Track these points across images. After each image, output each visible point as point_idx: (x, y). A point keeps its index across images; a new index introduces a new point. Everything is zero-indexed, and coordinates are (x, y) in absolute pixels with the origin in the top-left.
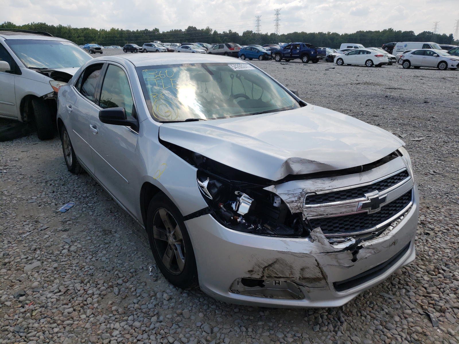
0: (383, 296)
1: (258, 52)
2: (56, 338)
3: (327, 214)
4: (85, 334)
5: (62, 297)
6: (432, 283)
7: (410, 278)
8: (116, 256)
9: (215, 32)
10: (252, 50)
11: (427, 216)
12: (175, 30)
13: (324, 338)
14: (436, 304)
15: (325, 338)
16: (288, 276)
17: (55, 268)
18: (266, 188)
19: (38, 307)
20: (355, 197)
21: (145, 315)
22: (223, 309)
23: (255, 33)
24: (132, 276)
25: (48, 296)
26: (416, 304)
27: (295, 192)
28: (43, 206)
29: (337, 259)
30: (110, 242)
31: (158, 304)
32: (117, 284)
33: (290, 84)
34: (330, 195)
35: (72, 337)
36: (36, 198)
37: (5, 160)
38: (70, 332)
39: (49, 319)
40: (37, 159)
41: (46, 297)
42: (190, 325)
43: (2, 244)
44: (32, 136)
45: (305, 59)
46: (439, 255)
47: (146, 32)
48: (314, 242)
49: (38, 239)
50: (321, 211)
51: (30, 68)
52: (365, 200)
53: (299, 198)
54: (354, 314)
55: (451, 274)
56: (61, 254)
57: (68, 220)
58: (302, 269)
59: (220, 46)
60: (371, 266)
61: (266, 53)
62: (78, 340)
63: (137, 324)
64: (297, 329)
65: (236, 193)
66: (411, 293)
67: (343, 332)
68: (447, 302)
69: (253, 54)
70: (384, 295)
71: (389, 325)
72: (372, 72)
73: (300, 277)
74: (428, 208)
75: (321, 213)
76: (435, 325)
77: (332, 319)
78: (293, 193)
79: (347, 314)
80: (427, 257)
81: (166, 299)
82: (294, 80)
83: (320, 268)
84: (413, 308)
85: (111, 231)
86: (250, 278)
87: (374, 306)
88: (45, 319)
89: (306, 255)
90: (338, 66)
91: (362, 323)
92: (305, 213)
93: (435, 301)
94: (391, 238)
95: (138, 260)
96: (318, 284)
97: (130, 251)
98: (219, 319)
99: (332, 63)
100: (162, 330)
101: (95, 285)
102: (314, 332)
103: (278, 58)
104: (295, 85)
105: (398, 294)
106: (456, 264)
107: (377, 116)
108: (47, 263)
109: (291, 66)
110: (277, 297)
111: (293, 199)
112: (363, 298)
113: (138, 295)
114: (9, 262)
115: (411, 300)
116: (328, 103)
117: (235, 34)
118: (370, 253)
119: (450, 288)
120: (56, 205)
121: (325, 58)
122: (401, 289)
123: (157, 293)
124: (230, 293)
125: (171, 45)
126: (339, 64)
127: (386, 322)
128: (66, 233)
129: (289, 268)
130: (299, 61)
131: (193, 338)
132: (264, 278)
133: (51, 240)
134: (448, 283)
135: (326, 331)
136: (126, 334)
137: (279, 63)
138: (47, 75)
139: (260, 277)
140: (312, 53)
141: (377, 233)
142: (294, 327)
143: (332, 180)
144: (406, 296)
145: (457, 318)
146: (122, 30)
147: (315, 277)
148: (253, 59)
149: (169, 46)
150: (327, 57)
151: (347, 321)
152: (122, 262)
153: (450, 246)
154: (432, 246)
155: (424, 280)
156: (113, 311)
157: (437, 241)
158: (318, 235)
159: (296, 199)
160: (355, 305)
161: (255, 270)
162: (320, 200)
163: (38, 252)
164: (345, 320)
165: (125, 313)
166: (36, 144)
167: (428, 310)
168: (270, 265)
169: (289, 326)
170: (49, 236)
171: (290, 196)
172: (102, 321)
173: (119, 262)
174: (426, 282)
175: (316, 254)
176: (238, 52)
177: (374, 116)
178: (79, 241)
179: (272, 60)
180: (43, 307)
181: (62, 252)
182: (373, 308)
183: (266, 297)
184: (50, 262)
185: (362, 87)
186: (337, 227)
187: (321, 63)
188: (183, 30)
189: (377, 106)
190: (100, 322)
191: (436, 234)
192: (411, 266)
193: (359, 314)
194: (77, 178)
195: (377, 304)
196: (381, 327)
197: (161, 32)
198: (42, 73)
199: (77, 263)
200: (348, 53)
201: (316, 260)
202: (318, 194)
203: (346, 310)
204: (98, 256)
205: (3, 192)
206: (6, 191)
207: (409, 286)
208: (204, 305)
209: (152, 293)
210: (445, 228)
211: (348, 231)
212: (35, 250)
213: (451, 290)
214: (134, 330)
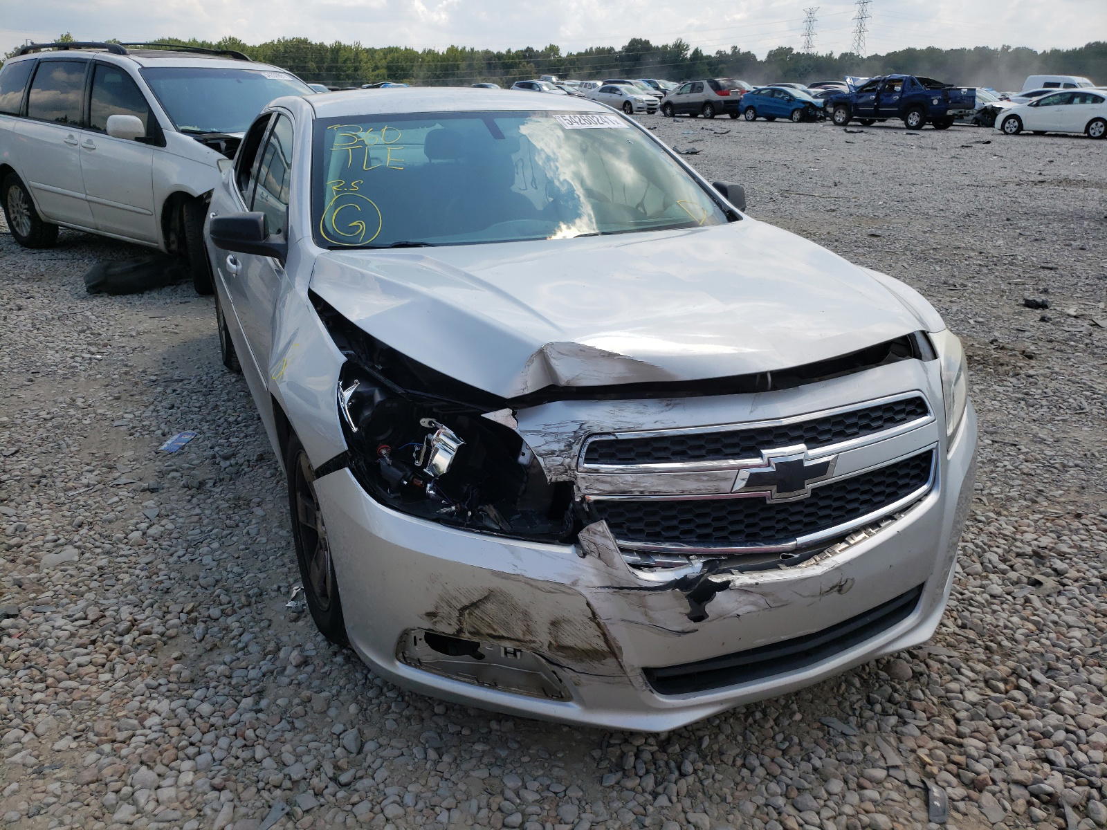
0: (828, 727)
1: (789, 101)
2: (30, 712)
3: (642, 492)
4: (91, 713)
5: (83, 631)
6: (982, 711)
7: (927, 692)
8: (237, 556)
9: (697, 53)
10: (776, 95)
11: (1064, 538)
12: (598, 49)
13: (617, 805)
14: (967, 766)
15: (621, 805)
16: (521, 637)
17: (100, 568)
18: (490, 416)
19: (28, 645)
20: (730, 454)
21: (234, 692)
22: (411, 703)
23: (798, 53)
24: (246, 603)
25: (57, 624)
26: (911, 758)
27: (561, 430)
28: (137, 435)
29: (644, 607)
30: (237, 526)
31: (272, 673)
32: (209, 616)
33: (845, 181)
34: (655, 445)
35: (61, 716)
36: (132, 416)
37: (110, 333)
38: (65, 705)
39: (35, 672)
40: (175, 336)
41: (53, 626)
42: (319, 727)
43: (25, 506)
44: (185, 287)
45: (914, 120)
46: (1043, 640)
47: (528, 54)
48: (587, 556)
49: (95, 503)
50: (625, 483)
51: (184, 132)
52: (759, 466)
53: (570, 446)
54: (726, 760)
55: (1051, 695)
56: (125, 541)
57: (173, 470)
58: (554, 624)
59: (694, 85)
60: (759, 641)
61: (810, 103)
62: (71, 724)
63: (205, 708)
64: (563, 773)
65: (424, 422)
66: (911, 729)
67: (674, 799)
68: (1001, 764)
69: (777, 105)
70: (829, 724)
71: (807, 799)
72: (1096, 152)
73: (550, 643)
74: (1078, 516)
75: (627, 488)
76: (937, 819)
77: (662, 763)
78: (555, 430)
79: (709, 758)
80: (1006, 643)
81: (294, 664)
82: (863, 172)
83: (598, 625)
84: (896, 767)
85: (251, 500)
86: (433, 630)
87: (790, 746)
88: (27, 671)
89: (563, 589)
90: (1004, 138)
91: (737, 784)
92: (582, 484)
93: (969, 756)
94: (826, 574)
95: (278, 571)
96: (598, 667)
97: (271, 549)
98: (390, 725)
99: (989, 130)
100: (252, 730)
101: (160, 614)
102: (601, 788)
103: (840, 117)
104: (859, 183)
105: (872, 725)
106: (1081, 669)
107: (1051, 269)
108: (91, 556)
109: (871, 137)
110: (507, 688)
111: (555, 447)
112: (772, 723)
113: (240, 645)
114: (19, 546)
115: (902, 746)
116: (925, 232)
117: (749, 57)
118: (753, 604)
119: (1028, 731)
120: (164, 435)
121: (971, 117)
122: (890, 715)
123: (284, 648)
124: (398, 663)
125: (580, 86)
126: (1008, 131)
127: (800, 790)
128: (155, 497)
129: (520, 616)
130: (897, 125)
131: (311, 757)
132: (463, 635)
133: (120, 508)
134: (1030, 715)
135: (633, 790)
136: (173, 726)
137: (840, 129)
138: (216, 147)
139: (454, 630)
140: (935, 102)
141: (796, 556)
142: (557, 769)
143: (667, 405)
144: (893, 735)
145: (1013, 811)
146: (472, 50)
147: (587, 647)
148: (777, 119)
149: (577, 88)
150: (979, 112)
151: (700, 773)
152: (242, 570)
153: (1089, 622)
154: (1035, 615)
155: (964, 701)
156: (171, 673)
157: (1057, 605)
158: (599, 540)
159: (562, 446)
160: (740, 738)
161: (441, 611)
162: (628, 456)
163: (83, 531)
164: (695, 771)
165: (192, 681)
166: (186, 302)
167: (937, 779)
168: (474, 605)
169: (546, 765)
170: (121, 500)
171: (549, 438)
172: (138, 691)
173: (236, 569)
174: (966, 705)
175: (588, 587)
176: (737, 102)
177: (1043, 268)
178: (173, 517)
179: (825, 120)
180: (37, 645)
181: (130, 536)
182: (784, 752)
183: (481, 683)
184: (98, 554)
185: (1047, 190)
186: (674, 528)
187: (960, 128)
188: (618, 48)
189: (1067, 242)
190: (135, 692)
191: (1064, 585)
192: (946, 659)
193: (739, 762)
194: (233, 380)
195: (800, 744)
196: (781, 801)
197: (563, 54)
198: (205, 142)
199: (147, 564)
200: (1039, 101)
201: (588, 604)
202: (620, 438)
203: (710, 746)
204: (198, 552)
205: (74, 400)
206: (83, 398)
207: (914, 711)
208: (372, 688)
209: (271, 647)
210: (1100, 572)
211: (703, 542)
212: (80, 526)
213: (1030, 735)
214: (194, 720)
